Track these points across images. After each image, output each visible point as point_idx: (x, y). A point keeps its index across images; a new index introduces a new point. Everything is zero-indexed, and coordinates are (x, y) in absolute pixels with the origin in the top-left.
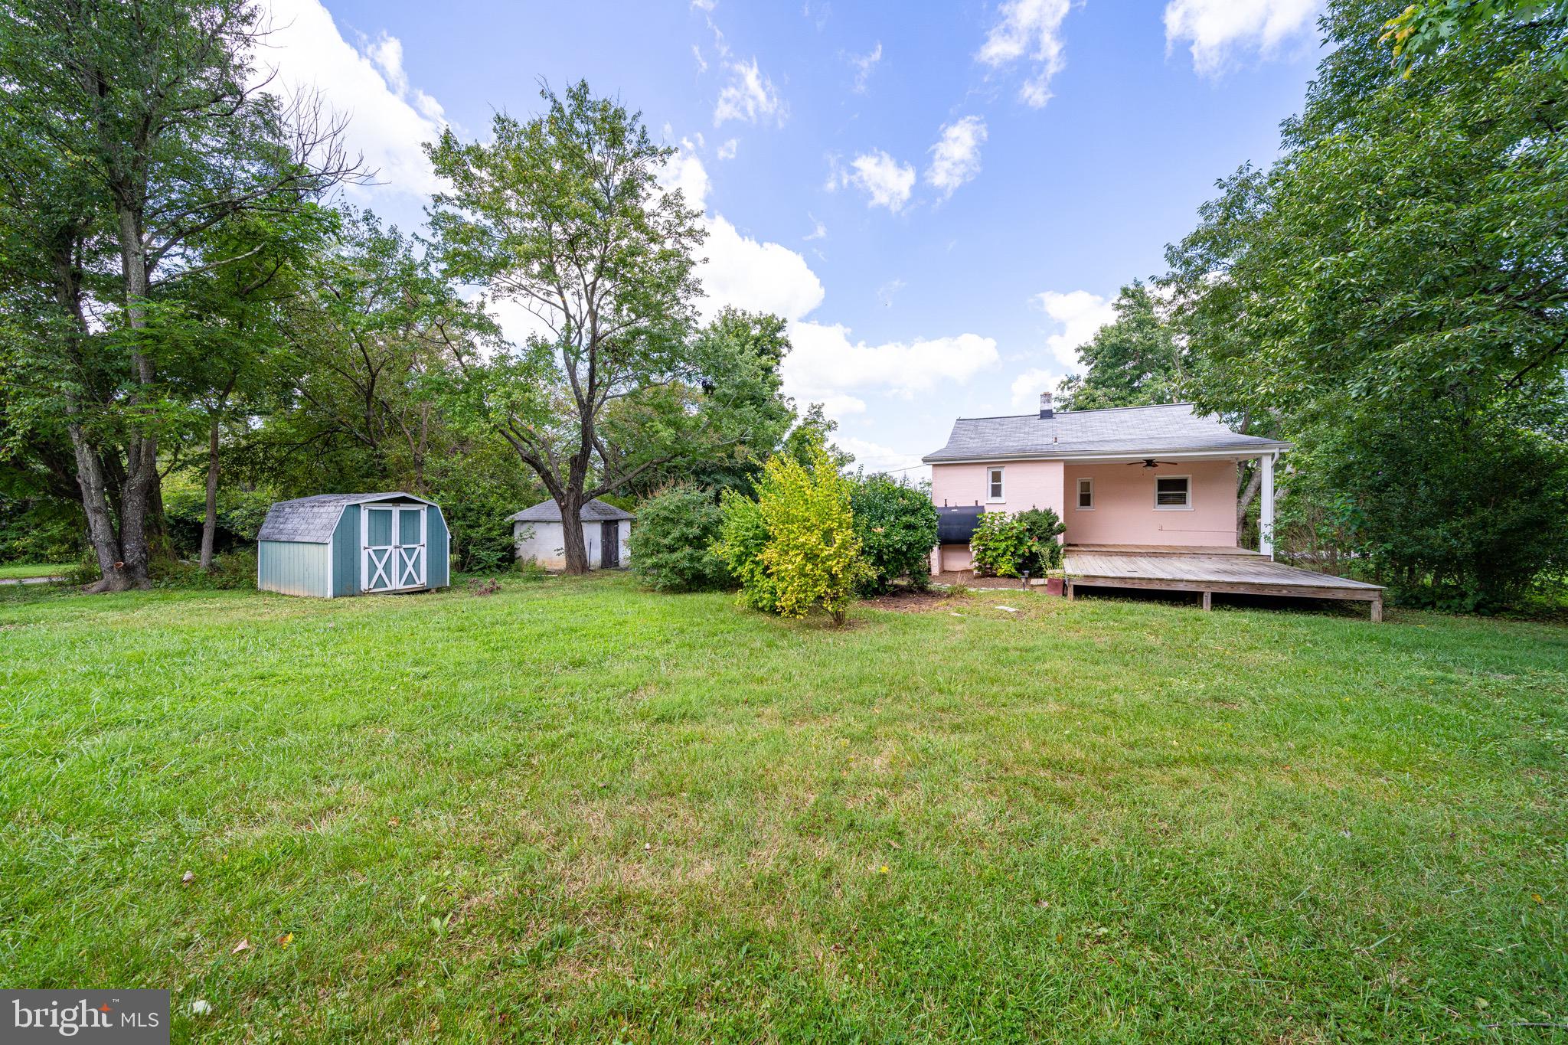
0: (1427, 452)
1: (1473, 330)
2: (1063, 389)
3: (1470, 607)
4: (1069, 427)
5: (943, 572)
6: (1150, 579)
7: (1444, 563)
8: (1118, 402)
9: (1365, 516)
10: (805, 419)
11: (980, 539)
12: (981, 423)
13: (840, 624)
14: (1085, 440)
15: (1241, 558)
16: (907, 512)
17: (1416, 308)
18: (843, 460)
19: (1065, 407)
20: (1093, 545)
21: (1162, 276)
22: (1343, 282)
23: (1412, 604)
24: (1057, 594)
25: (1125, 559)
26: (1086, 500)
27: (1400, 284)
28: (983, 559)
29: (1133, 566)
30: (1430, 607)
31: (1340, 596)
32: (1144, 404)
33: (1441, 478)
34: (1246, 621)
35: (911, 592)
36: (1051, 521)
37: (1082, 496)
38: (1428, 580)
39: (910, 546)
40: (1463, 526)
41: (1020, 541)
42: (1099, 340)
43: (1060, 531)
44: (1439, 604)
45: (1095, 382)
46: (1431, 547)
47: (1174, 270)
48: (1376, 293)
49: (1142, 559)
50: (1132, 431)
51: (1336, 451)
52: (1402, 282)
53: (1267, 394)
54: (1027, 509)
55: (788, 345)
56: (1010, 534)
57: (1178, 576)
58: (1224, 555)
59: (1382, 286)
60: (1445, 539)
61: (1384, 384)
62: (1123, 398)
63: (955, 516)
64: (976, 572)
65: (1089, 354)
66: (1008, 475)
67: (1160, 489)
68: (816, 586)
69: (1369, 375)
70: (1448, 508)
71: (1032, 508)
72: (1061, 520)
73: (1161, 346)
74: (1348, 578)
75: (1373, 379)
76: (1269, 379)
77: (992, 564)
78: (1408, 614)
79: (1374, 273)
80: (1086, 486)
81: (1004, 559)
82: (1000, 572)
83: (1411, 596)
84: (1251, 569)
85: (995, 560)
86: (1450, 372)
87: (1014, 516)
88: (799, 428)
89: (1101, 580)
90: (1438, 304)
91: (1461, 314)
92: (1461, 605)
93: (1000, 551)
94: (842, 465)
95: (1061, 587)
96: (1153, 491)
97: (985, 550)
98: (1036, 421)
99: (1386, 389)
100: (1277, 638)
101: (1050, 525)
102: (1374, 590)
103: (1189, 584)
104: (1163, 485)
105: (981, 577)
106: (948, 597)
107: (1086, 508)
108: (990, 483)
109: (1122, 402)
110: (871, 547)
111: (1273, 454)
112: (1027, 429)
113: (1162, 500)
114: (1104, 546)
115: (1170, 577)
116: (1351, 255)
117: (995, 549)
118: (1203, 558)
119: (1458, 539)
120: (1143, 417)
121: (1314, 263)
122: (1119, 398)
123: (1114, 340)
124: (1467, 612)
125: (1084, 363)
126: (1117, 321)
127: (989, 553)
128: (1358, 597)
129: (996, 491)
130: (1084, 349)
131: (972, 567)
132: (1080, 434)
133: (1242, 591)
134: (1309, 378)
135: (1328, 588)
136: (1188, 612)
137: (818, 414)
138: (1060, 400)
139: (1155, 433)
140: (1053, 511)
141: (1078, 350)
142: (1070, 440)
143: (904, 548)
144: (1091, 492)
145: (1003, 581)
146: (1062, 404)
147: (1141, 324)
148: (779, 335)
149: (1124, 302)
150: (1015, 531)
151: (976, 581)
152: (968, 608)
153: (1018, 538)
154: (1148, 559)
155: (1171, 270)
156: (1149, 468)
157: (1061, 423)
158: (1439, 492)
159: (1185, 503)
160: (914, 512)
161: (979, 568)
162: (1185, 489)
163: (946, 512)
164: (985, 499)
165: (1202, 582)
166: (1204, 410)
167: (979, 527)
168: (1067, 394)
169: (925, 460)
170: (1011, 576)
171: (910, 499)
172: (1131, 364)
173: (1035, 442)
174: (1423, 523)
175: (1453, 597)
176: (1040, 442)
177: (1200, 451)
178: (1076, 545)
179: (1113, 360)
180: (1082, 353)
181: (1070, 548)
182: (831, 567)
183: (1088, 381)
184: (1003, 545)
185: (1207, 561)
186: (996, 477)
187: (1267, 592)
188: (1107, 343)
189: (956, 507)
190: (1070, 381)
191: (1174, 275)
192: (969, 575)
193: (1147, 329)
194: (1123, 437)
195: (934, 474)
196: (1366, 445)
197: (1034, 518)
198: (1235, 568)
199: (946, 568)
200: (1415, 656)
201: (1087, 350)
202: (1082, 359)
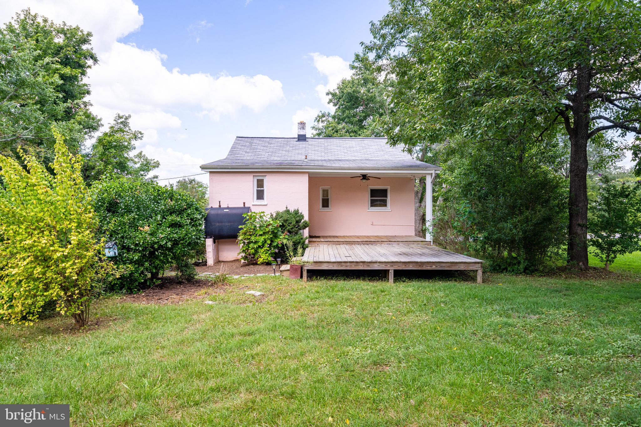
0: (504, 176)
1: (519, 98)
2: (319, 121)
3: (522, 270)
4: (317, 148)
5: (218, 262)
6: (357, 262)
7: (512, 244)
8: (352, 134)
9: (475, 215)
10: (112, 127)
11: (245, 234)
12: (255, 141)
13: (83, 325)
14: (326, 158)
15: (416, 243)
16: (174, 212)
17: (494, 83)
18: (147, 166)
19: (319, 134)
20: (330, 237)
21: (368, 43)
22: (459, 59)
23: (497, 270)
24: (296, 277)
25: (347, 247)
26: (326, 203)
27: (487, 66)
28: (248, 249)
29: (350, 252)
30: (505, 271)
31: (462, 268)
32: (367, 136)
33: (509, 192)
34: (411, 289)
35: (180, 283)
36: (298, 219)
37: (323, 200)
38: (506, 253)
39: (176, 243)
40: (519, 221)
41: (275, 235)
42: (341, 89)
43: (305, 227)
44: (509, 269)
45: (339, 119)
46: (504, 234)
47: (375, 40)
48: (475, 69)
49: (359, 246)
50: (356, 154)
51: (465, 174)
52: (488, 65)
53: (421, 129)
54: (282, 209)
55: (93, 57)
56: (267, 230)
57: (374, 260)
58: (407, 242)
59: (478, 65)
60: (511, 230)
61: (479, 129)
62: (355, 132)
63: (227, 215)
64: (243, 261)
65: (335, 98)
66: (270, 182)
67: (371, 197)
68: (46, 290)
69: (472, 123)
70: (513, 210)
71: (285, 209)
72: (306, 218)
73: (378, 99)
74: (467, 255)
75: (474, 125)
76: (423, 120)
77: (254, 254)
78: (496, 276)
79: (474, 55)
80: (325, 192)
81: (262, 250)
82: (261, 260)
83: (497, 265)
84: (419, 251)
85: (256, 251)
86: (509, 123)
87: (272, 215)
88: (106, 134)
89: (325, 265)
90: (504, 81)
91: (514, 89)
92: (518, 269)
93: (260, 244)
94: (148, 170)
95: (299, 271)
96: (367, 197)
97: (249, 243)
98: (294, 142)
99: (480, 131)
100: (425, 302)
101: (298, 222)
102: (478, 263)
103: (381, 265)
104: (374, 193)
105: (248, 265)
106: (212, 285)
107: (326, 209)
108: (256, 188)
109: (354, 134)
110: (136, 245)
111: (432, 174)
112: (288, 148)
113: (373, 204)
114: (337, 237)
115: (369, 260)
116: (463, 42)
117: (256, 242)
118: (395, 244)
119: (516, 229)
120: (363, 145)
121: (445, 44)
122: (352, 132)
123: (349, 90)
124: (521, 273)
125: (332, 104)
126: (351, 77)
127: (251, 245)
128: (471, 268)
129: (260, 195)
130: (332, 94)
131: (239, 257)
132: (323, 154)
133: (411, 267)
134: (443, 121)
135: (457, 263)
136: (378, 285)
137: (125, 124)
138: (316, 129)
139: (369, 157)
140: (300, 211)
141: (328, 94)
142: (316, 158)
143: (169, 245)
144: (329, 197)
145: (262, 268)
146: (317, 132)
147: (366, 81)
148: (85, 47)
149: (356, 64)
150: (270, 227)
151: (242, 269)
152: (222, 295)
153: (273, 232)
154: (362, 246)
155: (373, 40)
156: (364, 181)
157: (312, 145)
158: (508, 200)
159: (386, 206)
160: (180, 212)
161: (245, 258)
162: (386, 196)
163: (220, 212)
164: (251, 201)
165: (388, 262)
166: (394, 141)
167: (244, 224)
168: (321, 125)
169: (203, 168)
170: (268, 264)
171: (177, 200)
172: (361, 108)
173: (293, 158)
174: (500, 220)
175: (515, 264)
176: (296, 159)
177: (392, 170)
178: (319, 237)
179: (349, 104)
180: (330, 97)
181: (314, 240)
182: (65, 268)
183: (334, 117)
184: (262, 239)
185: (397, 246)
186: (260, 184)
187: (425, 268)
188: (345, 91)
189: (228, 208)
190: (323, 116)
191: (375, 43)
192: (237, 264)
193: (370, 85)
194: (350, 158)
195: (211, 180)
196: (477, 170)
197: (286, 217)
198: (411, 251)
199: (221, 259)
200: (495, 307)
201: (334, 95)
202: (331, 101)
